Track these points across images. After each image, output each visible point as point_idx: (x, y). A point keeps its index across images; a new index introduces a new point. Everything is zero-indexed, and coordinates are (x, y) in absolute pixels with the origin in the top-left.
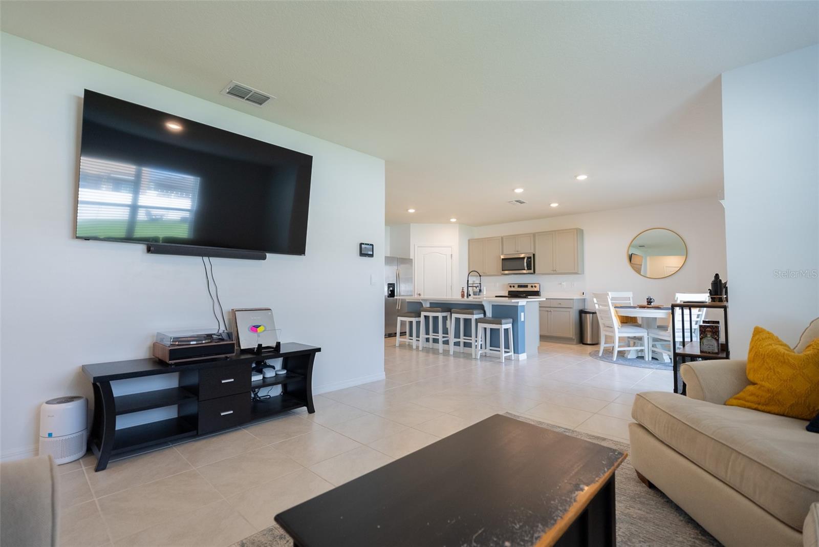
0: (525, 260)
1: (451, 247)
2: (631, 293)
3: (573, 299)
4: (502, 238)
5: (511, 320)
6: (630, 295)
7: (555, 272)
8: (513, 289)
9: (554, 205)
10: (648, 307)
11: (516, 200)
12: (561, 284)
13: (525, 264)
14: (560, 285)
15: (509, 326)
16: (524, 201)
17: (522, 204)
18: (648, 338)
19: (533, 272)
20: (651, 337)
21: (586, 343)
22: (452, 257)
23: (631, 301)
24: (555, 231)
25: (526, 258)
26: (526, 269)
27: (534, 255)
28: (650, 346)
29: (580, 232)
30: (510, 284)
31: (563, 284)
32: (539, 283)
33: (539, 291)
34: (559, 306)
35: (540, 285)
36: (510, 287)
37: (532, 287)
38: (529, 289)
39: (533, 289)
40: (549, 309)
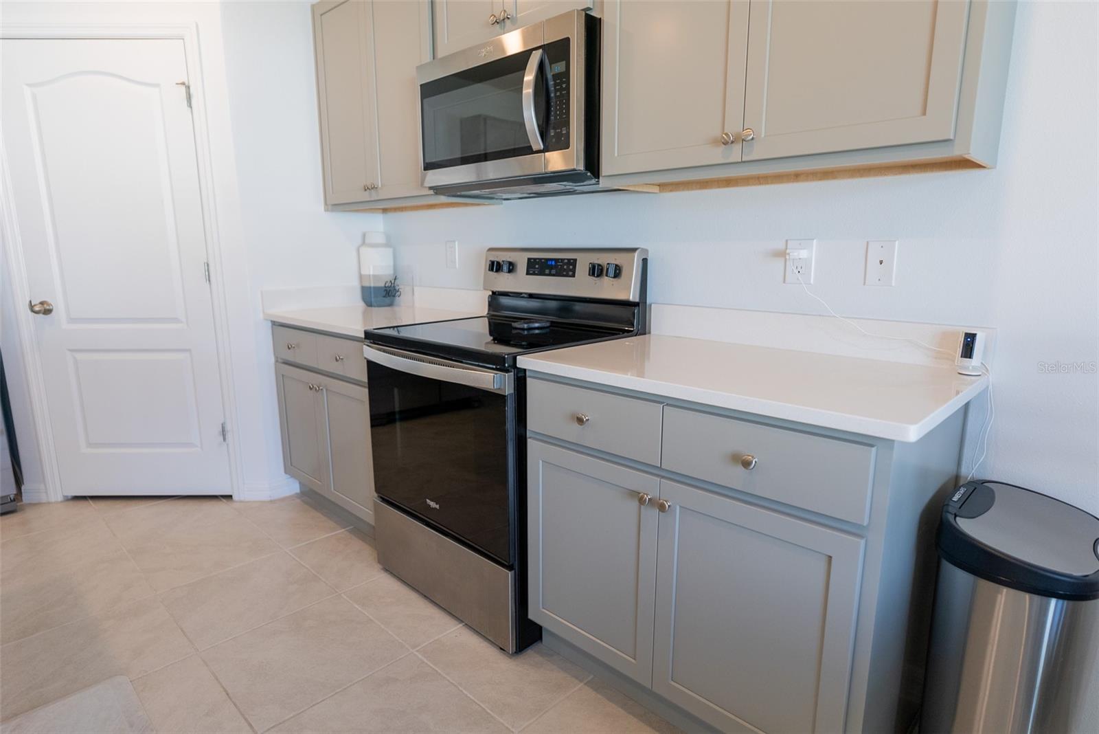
0: (529, 77)
3: (889, 443)
8: (505, 282)
12: (782, 254)
13: (529, 108)
14: (779, 263)
25: (535, 57)
26: (538, 142)
27: (593, 27)
30: (490, 250)
31: (803, 254)
32: (634, 250)
33: (635, 305)
34: (735, 477)
35: (645, 261)
36: (491, 269)
37: (597, 271)
38: (580, 286)
39: (607, 289)
40: (650, 486)
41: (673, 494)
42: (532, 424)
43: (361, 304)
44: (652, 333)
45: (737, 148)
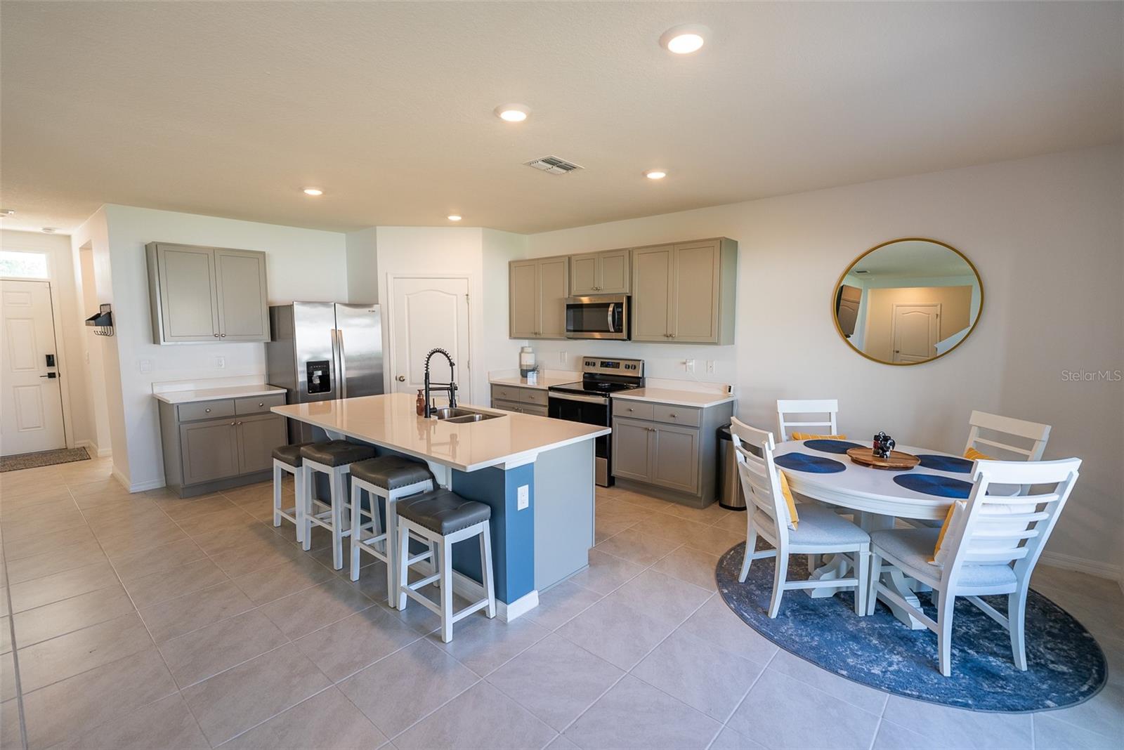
0: (611, 309)
1: (467, 279)
2: (835, 402)
3: (702, 408)
4: (570, 259)
5: (487, 511)
6: (832, 406)
7: (669, 338)
8: (592, 370)
9: (656, 176)
10: (875, 467)
11: (545, 157)
12: (685, 363)
13: (610, 319)
14: (684, 366)
15: (483, 528)
16: (575, 165)
17: (570, 172)
18: (870, 557)
19: (625, 337)
20: (878, 556)
21: (727, 504)
22: (468, 299)
23: (833, 424)
24: (673, 244)
25: (612, 306)
26: (612, 330)
27: (629, 299)
28: (875, 577)
29: (728, 248)
30: (585, 357)
31: (691, 364)
32: (640, 360)
33: (641, 378)
34: (671, 420)
35: (643, 364)
36: (586, 364)
37: (627, 367)
38: (622, 371)
39: (630, 373)
40: (651, 426)
41: (657, 427)
42: (614, 413)
43: (520, 376)
44: (646, 386)
45: (671, 338)
